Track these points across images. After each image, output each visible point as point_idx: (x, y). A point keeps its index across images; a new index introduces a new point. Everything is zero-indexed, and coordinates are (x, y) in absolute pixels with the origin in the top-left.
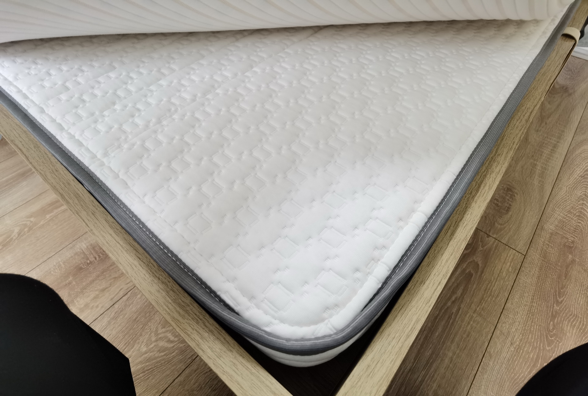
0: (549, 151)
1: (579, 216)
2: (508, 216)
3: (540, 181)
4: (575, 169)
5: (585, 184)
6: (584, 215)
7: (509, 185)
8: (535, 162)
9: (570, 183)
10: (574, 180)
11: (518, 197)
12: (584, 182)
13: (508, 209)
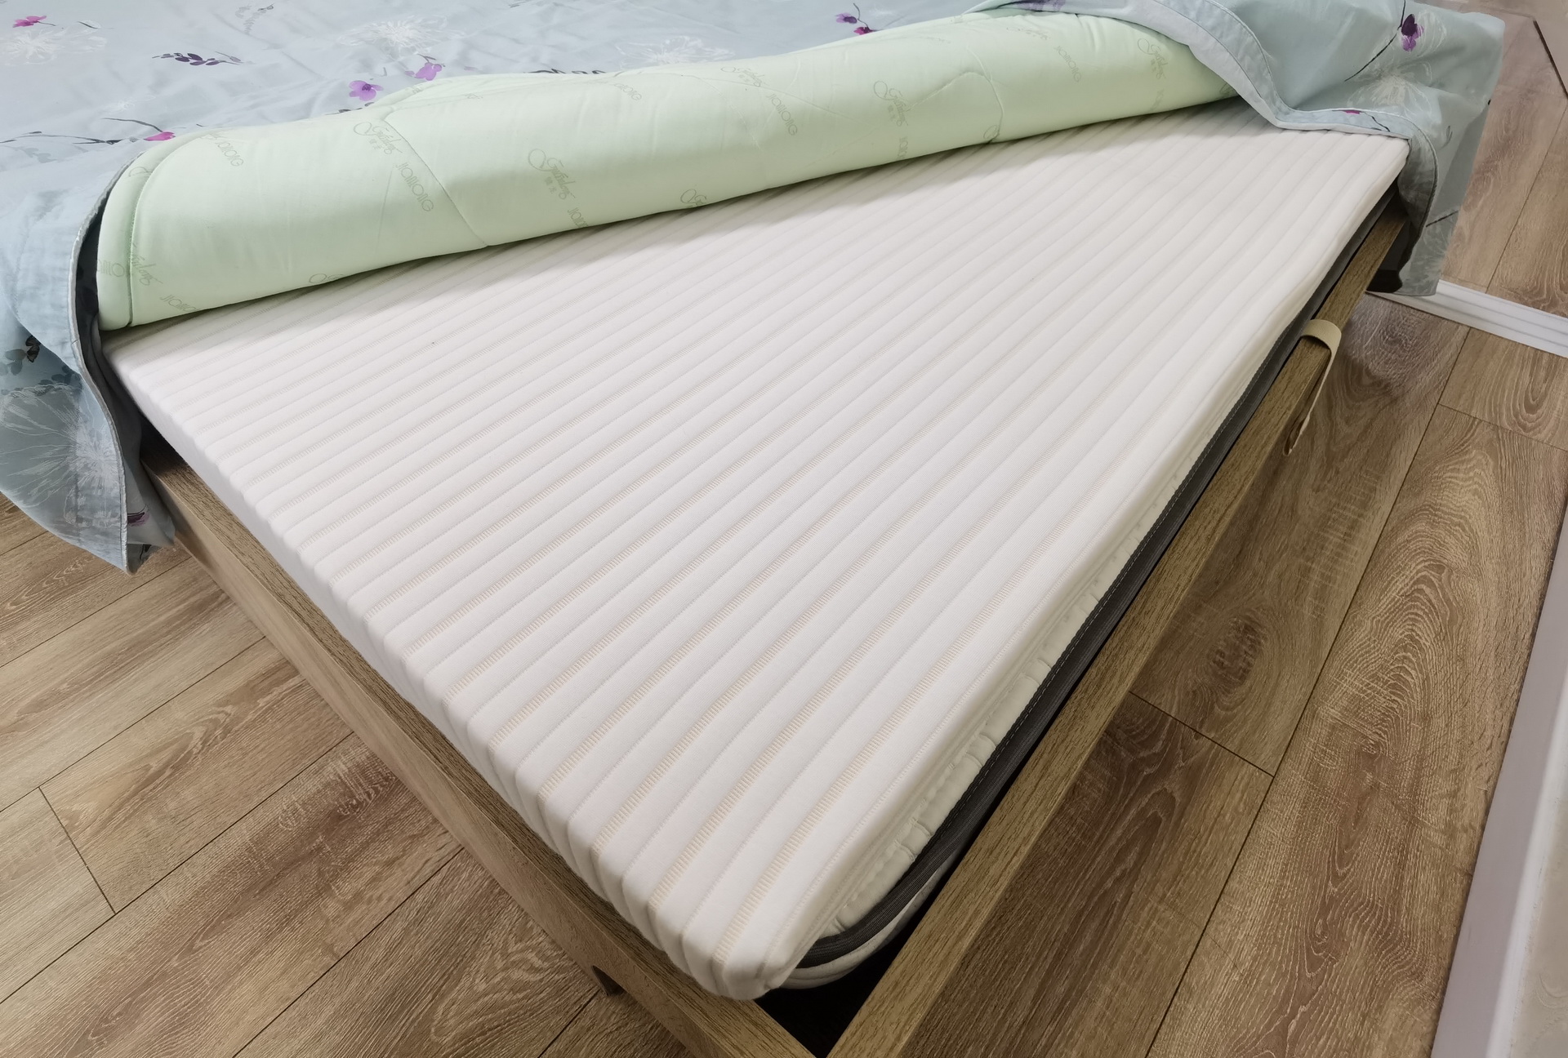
0: (1339, 538)
1: (1394, 686)
2: (1243, 690)
3: (1316, 608)
4: (1393, 578)
5: (1412, 613)
6: (1406, 682)
7: (1249, 618)
8: (1309, 564)
9: (1381, 610)
10: (1390, 603)
11: (1266, 646)
12: (1410, 608)
13: (1244, 675)
